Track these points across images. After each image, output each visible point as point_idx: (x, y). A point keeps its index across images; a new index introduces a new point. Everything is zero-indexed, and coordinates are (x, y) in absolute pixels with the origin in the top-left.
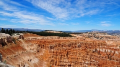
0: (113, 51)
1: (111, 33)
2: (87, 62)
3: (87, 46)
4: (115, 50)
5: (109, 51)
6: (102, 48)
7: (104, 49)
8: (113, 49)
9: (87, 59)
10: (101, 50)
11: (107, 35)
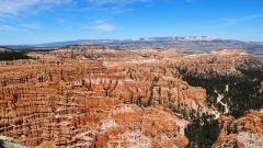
0: (114, 81)
1: (117, 45)
2: (59, 109)
3: (65, 76)
4: (118, 78)
5: (108, 81)
6: (95, 77)
7: (99, 79)
8: (114, 77)
9: (61, 103)
10: (93, 81)
11: (108, 51)
